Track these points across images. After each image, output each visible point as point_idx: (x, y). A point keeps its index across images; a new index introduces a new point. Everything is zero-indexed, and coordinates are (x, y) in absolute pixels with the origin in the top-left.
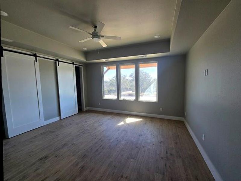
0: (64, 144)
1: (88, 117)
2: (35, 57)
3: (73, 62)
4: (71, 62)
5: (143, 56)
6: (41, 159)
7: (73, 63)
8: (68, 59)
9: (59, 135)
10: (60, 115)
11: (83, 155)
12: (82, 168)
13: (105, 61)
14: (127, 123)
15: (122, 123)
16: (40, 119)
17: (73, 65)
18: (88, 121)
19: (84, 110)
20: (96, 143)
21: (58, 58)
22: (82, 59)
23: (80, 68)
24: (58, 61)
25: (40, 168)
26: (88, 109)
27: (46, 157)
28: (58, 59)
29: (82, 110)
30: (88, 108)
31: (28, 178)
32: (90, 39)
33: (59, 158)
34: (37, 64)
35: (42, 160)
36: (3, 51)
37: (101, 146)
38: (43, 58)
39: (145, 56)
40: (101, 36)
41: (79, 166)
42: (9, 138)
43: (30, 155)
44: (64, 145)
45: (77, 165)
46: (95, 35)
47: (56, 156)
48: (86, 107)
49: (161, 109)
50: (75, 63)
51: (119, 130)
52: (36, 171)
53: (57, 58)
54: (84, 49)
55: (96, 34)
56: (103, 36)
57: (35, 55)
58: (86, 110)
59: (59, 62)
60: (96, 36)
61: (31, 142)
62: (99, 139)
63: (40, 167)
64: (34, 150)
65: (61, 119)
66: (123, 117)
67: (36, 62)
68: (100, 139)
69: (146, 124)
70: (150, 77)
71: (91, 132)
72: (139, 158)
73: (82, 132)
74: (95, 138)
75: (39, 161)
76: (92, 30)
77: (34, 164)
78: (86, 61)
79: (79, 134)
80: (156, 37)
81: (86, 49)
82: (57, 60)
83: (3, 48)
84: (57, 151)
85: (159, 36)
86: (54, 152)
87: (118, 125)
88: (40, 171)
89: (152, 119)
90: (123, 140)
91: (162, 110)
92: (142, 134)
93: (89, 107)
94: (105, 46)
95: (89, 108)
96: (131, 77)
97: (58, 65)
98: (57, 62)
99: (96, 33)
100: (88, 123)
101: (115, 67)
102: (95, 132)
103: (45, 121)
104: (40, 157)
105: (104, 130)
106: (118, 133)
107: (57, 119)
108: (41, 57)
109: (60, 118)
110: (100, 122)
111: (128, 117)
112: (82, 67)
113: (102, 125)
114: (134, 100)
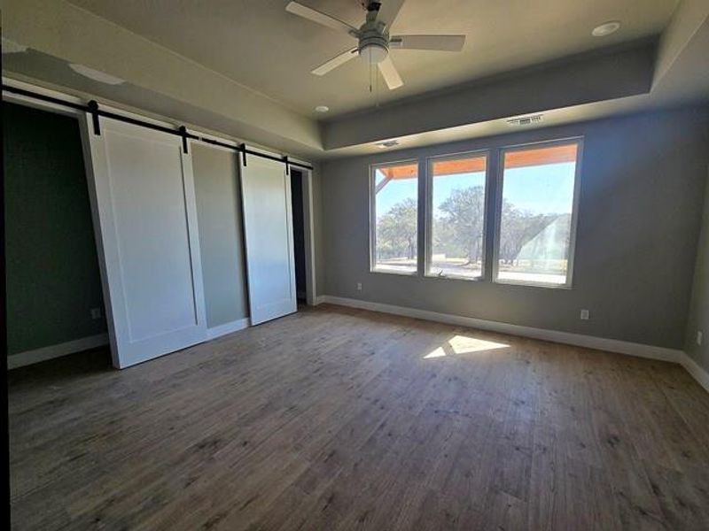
0: (267, 406)
1: (329, 324)
2: (181, 138)
3: (285, 155)
4: (279, 156)
5: (528, 120)
6: (202, 447)
7: (285, 160)
8: (272, 147)
9: (249, 372)
10: (248, 314)
11: (329, 452)
12: (330, 500)
13: (382, 147)
14: (457, 352)
15: (438, 353)
16: (197, 323)
17: (285, 164)
18: (327, 337)
19: (314, 304)
20: (365, 412)
21: (245, 142)
22: (312, 144)
23: (303, 175)
24: (245, 151)
25: (199, 477)
26: (323, 301)
27: (215, 443)
28: (243, 146)
29: (308, 303)
30: (323, 299)
31: (167, 504)
32: (349, 56)
33: (254, 452)
34: (187, 158)
35: (205, 450)
36: (99, 116)
37: (382, 426)
38: (204, 140)
39: (534, 118)
40: (392, 41)
41: (318, 493)
42: (121, 367)
43: (172, 429)
44: (267, 409)
45: (312, 485)
46: (372, 37)
47: (245, 443)
48: (317, 295)
49: (585, 315)
50: (289, 159)
51: (434, 376)
52: (189, 484)
53: (242, 142)
54: (317, 109)
55: (374, 30)
56: (397, 40)
57: (181, 132)
58: (318, 303)
59: (247, 154)
60: (373, 40)
61: (174, 386)
62: (373, 399)
63: (200, 474)
64: (183, 413)
65: (250, 326)
66: (438, 333)
67: (186, 151)
68: (377, 401)
69: (528, 363)
70: (512, 209)
71: (342, 375)
72: (537, 495)
73: (315, 372)
74: (359, 397)
75: (197, 451)
76: (359, 19)
77: (183, 459)
78: (322, 149)
79: (307, 378)
80: (600, 31)
81: (326, 109)
82: (242, 148)
83: (99, 109)
84: (246, 425)
85: (617, 26)
86: (238, 429)
87: (428, 357)
88: (199, 487)
89: (546, 346)
90: (457, 412)
91: (587, 318)
92: (524, 399)
93: (326, 294)
94: (394, 83)
95: (329, 297)
96: (447, 210)
97: (245, 165)
98: (241, 153)
99: (375, 26)
100: (327, 342)
101: (415, 167)
102: (355, 374)
103: (208, 327)
104: (200, 440)
105: (384, 372)
106: (434, 386)
107: (241, 324)
108: (197, 138)
109: (250, 322)
110: (365, 344)
111: (455, 335)
112: (310, 171)
113: (373, 354)
114: (478, 278)
